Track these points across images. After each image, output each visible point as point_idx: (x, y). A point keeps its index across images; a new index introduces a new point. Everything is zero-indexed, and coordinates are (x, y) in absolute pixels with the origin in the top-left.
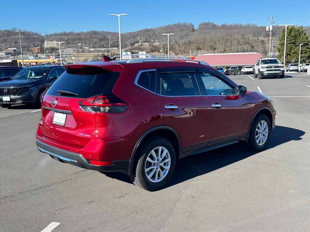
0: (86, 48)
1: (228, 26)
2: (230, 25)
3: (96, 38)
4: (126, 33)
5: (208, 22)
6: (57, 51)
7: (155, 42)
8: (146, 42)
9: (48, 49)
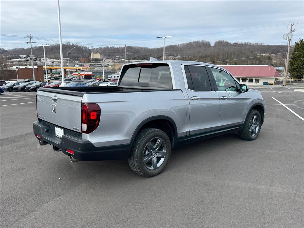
0: (122, 60)
1: (239, 44)
2: (241, 43)
3: (130, 52)
4: (155, 48)
5: (222, 41)
6: (100, 61)
7: (178, 56)
8: (170, 55)
9: (93, 60)
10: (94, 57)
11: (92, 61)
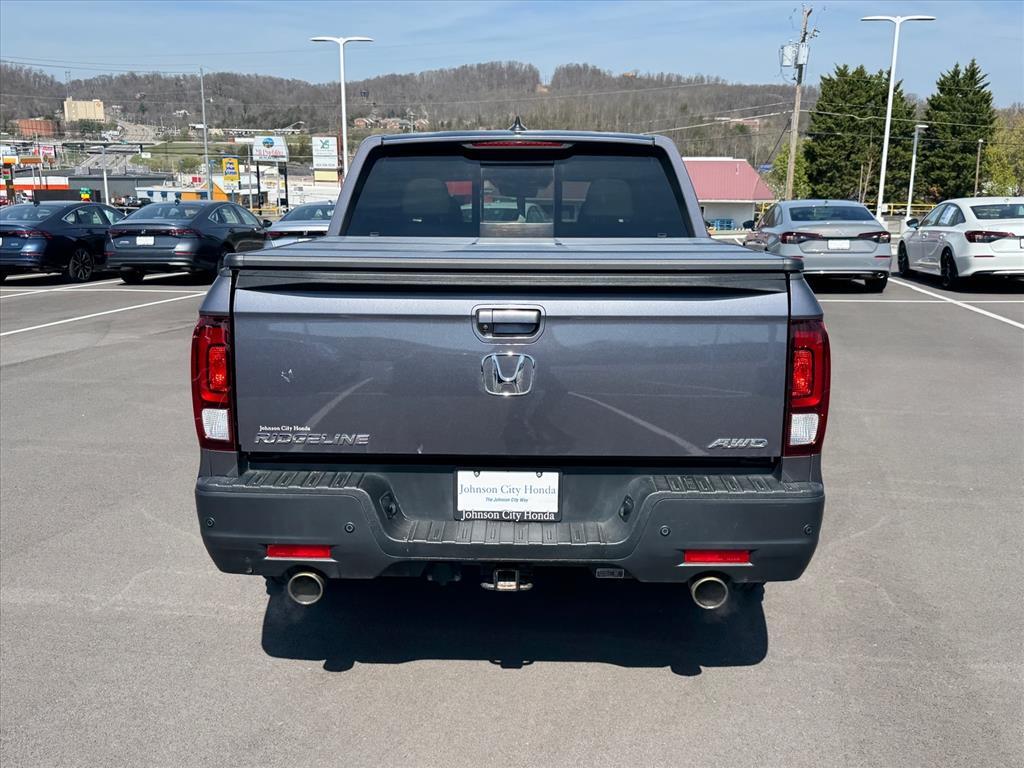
0: (198, 126)
1: (641, 79)
2: (646, 77)
5: (581, 64)
6: (104, 132)
9: (74, 126)
10: (76, 113)
11: (68, 133)
